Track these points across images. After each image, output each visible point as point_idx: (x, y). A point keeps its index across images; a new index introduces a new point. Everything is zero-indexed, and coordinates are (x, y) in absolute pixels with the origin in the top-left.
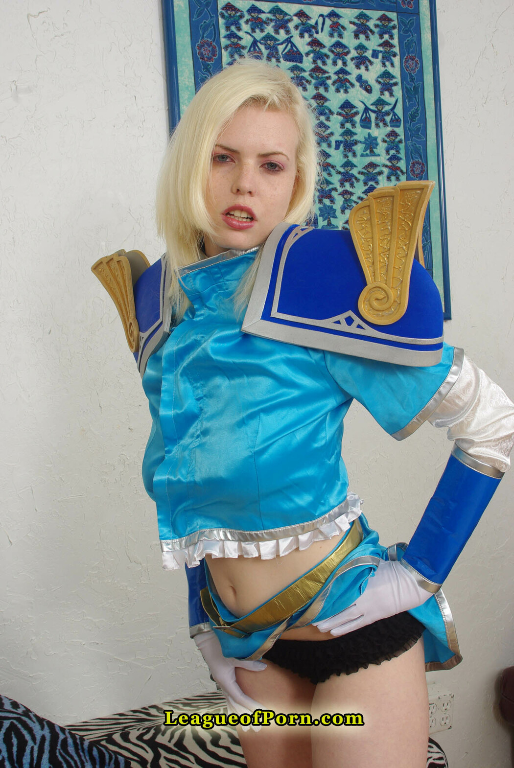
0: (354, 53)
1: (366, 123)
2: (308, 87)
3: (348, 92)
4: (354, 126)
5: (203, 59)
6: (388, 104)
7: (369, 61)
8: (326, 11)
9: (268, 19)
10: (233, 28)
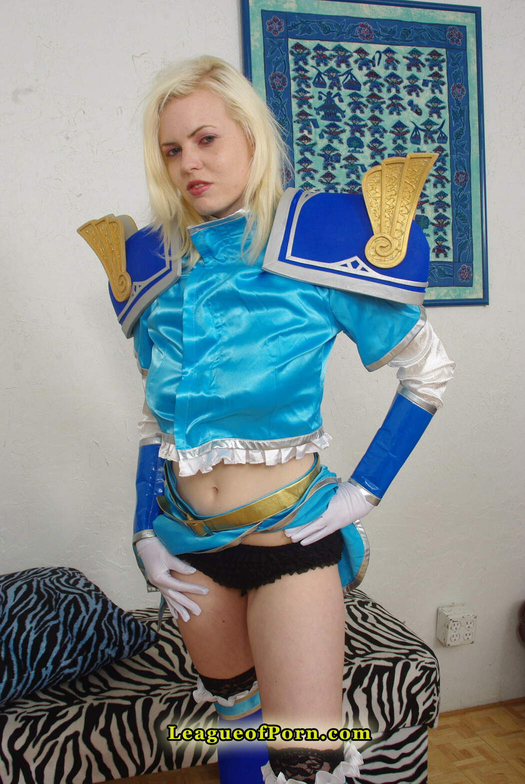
0: (406, 83)
1: (416, 139)
2: (365, 110)
3: (400, 115)
4: (405, 142)
5: (274, 88)
6: (436, 124)
7: (420, 89)
8: (382, 48)
9: (331, 55)
10: (301, 63)
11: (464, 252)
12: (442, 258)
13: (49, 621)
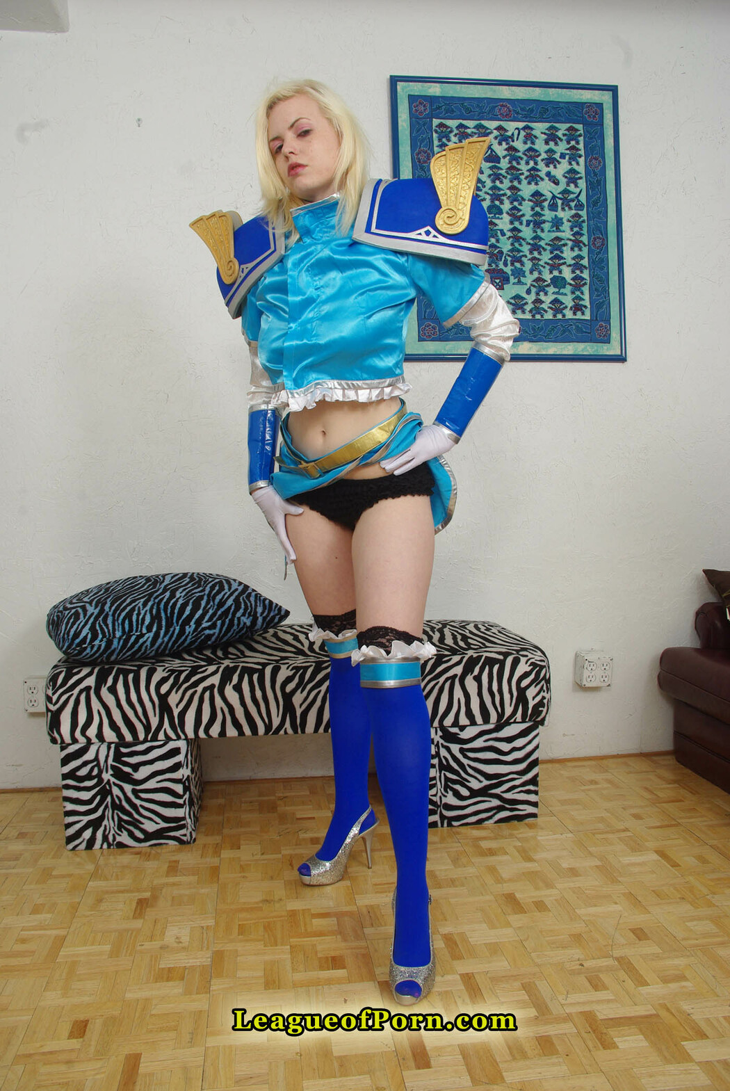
0: (544, 156)
1: (553, 207)
2: (504, 180)
3: (538, 185)
4: (542, 209)
5: (419, 162)
6: (573, 193)
7: (558, 161)
8: (521, 125)
9: (472, 132)
10: (444, 140)
11: (601, 311)
12: (579, 316)
13: (196, 593)
